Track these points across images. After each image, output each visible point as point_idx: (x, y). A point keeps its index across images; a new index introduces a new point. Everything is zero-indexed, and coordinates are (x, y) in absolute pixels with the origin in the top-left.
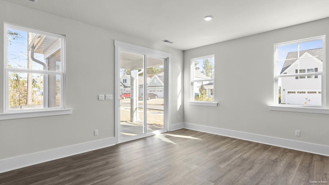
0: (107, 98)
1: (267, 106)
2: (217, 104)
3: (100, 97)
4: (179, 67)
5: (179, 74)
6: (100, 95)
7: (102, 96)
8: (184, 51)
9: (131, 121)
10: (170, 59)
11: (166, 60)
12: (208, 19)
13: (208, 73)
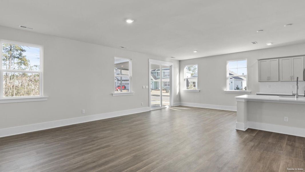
0: (146, 88)
1: (223, 91)
2: (199, 91)
5: (177, 74)
6: (143, 86)
8: (180, 61)
11: (171, 67)
12: (195, 52)
13: (190, 68)
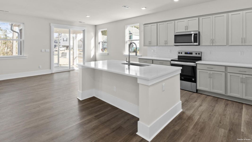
0: (46, 51)
1: (123, 54)
2: (108, 54)
3: (42, 51)
4: (93, 34)
5: (93, 38)
6: (42, 50)
7: (43, 50)
8: (96, 26)
9: (73, 65)
10: (86, 31)
11: (84, 31)
